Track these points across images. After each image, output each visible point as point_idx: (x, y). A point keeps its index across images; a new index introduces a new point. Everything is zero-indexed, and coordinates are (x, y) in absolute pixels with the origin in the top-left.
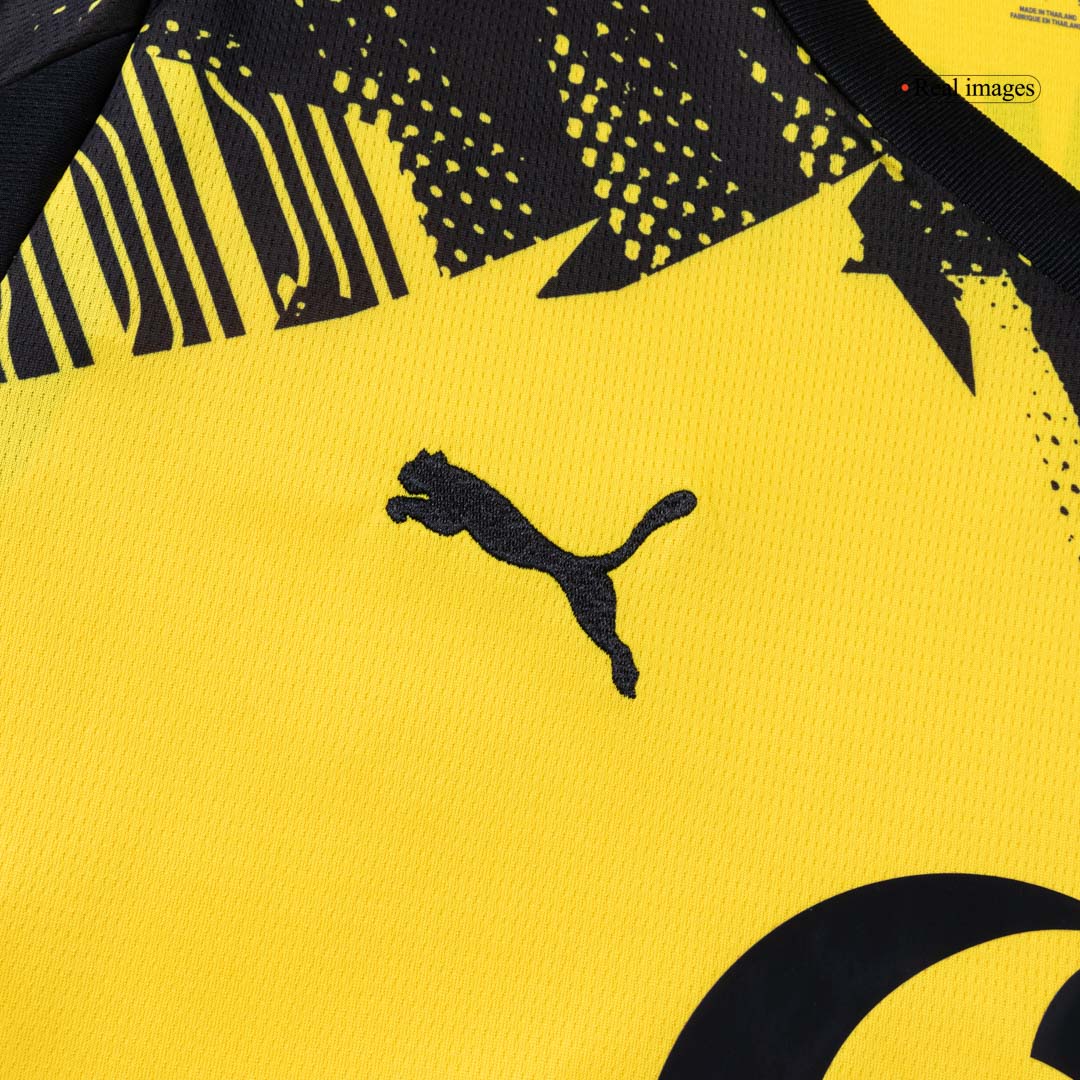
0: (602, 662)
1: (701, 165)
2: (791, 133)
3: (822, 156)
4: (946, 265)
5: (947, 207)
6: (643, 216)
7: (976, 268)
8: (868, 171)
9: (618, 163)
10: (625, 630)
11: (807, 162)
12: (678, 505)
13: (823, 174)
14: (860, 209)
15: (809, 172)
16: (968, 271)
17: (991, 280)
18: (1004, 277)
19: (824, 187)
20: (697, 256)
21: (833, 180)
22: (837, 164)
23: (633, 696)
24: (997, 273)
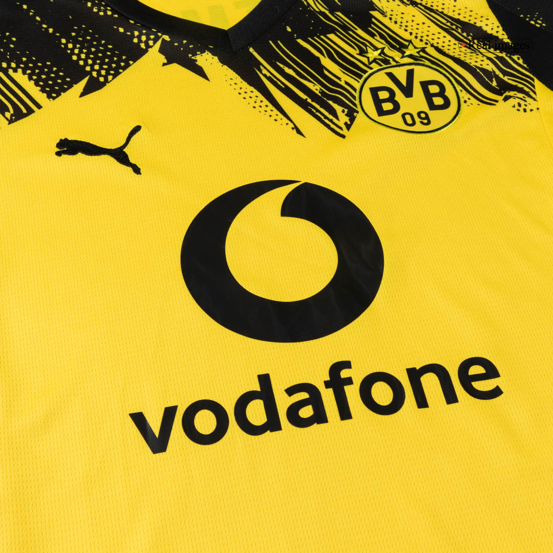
0: (130, 169)
1: (113, 55)
2: (136, 40)
3: (146, 43)
4: (190, 55)
5: (185, 42)
6: (102, 71)
7: (198, 53)
8: (160, 41)
9: (90, 62)
10: (132, 160)
11: (143, 46)
12: (137, 129)
13: (148, 46)
14: (161, 51)
15: (144, 48)
16: (196, 54)
17: (203, 54)
18: (207, 52)
19: (150, 49)
20: (121, 75)
21: (151, 47)
22: (151, 43)
23: (140, 174)
24: (205, 52)
